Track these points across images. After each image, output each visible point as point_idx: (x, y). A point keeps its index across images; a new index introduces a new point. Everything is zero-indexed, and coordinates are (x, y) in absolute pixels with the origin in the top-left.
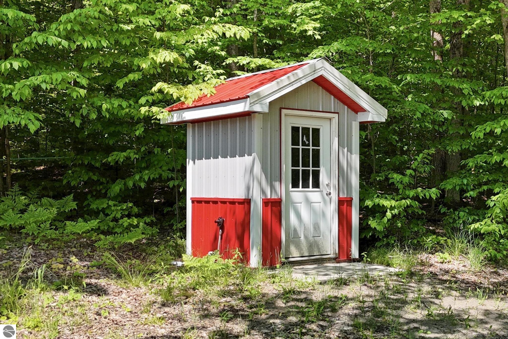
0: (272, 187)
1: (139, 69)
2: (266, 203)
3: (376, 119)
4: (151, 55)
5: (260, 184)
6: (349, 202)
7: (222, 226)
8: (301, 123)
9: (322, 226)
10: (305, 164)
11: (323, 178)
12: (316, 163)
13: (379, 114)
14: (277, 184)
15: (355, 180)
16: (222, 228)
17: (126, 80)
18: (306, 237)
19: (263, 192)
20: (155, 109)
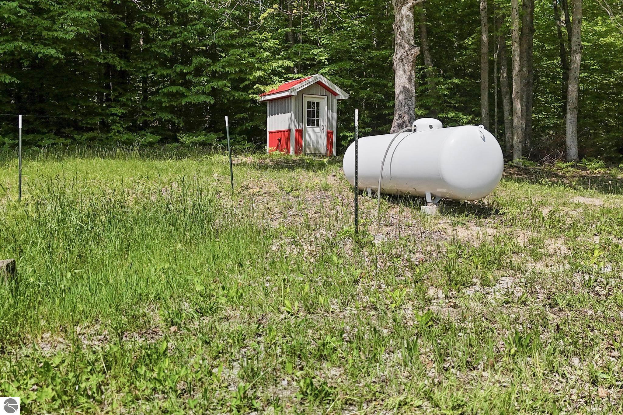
0: (299, 125)
1: (249, 79)
2: (297, 131)
3: (343, 98)
4: (254, 74)
5: (294, 123)
6: (332, 133)
7: (280, 141)
8: (312, 100)
9: (320, 142)
10: (313, 116)
11: (321, 122)
12: (318, 116)
13: (345, 96)
14: (301, 124)
15: (334, 123)
16: (280, 142)
17: (244, 84)
18: (313, 146)
19: (295, 126)
20: (255, 95)
